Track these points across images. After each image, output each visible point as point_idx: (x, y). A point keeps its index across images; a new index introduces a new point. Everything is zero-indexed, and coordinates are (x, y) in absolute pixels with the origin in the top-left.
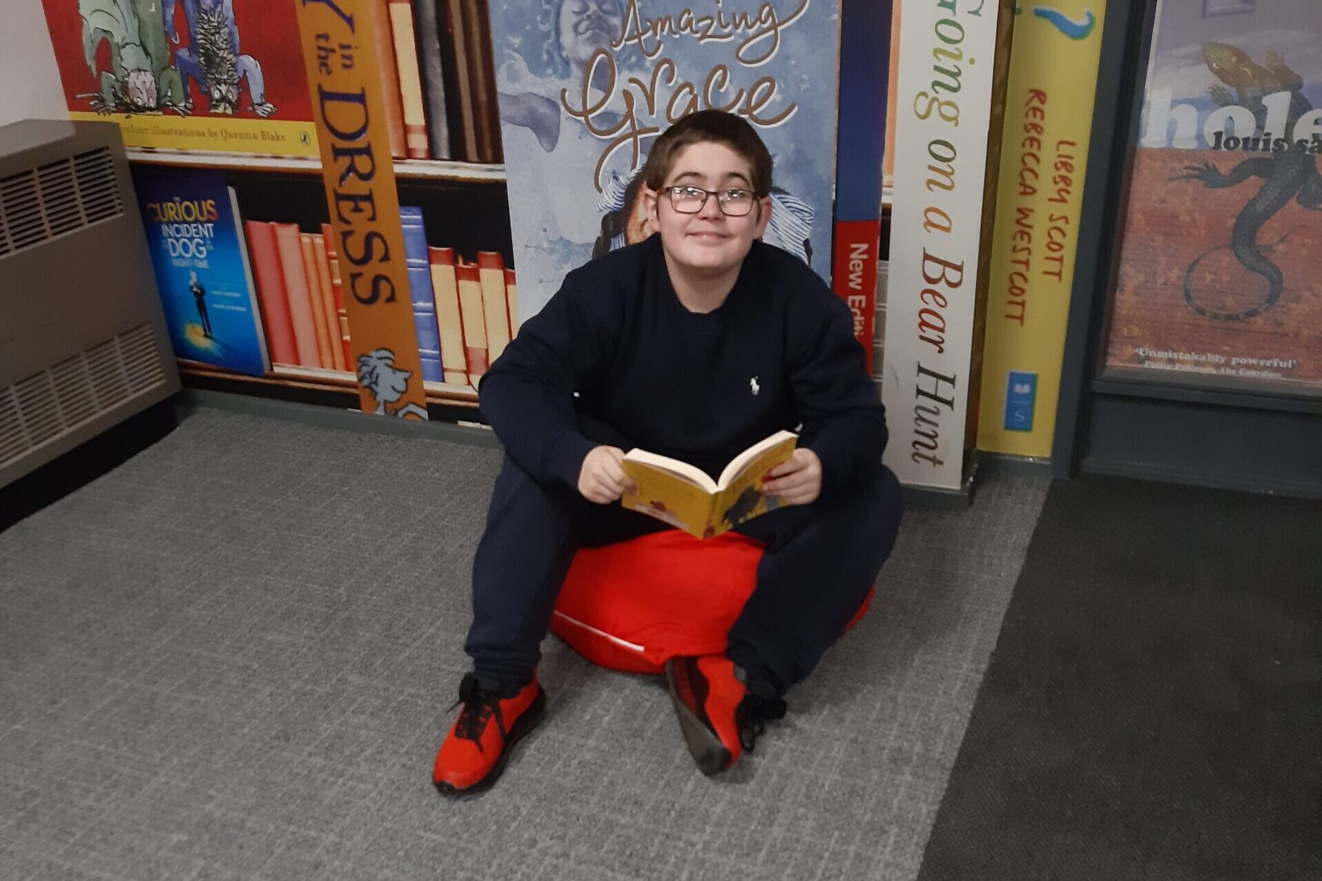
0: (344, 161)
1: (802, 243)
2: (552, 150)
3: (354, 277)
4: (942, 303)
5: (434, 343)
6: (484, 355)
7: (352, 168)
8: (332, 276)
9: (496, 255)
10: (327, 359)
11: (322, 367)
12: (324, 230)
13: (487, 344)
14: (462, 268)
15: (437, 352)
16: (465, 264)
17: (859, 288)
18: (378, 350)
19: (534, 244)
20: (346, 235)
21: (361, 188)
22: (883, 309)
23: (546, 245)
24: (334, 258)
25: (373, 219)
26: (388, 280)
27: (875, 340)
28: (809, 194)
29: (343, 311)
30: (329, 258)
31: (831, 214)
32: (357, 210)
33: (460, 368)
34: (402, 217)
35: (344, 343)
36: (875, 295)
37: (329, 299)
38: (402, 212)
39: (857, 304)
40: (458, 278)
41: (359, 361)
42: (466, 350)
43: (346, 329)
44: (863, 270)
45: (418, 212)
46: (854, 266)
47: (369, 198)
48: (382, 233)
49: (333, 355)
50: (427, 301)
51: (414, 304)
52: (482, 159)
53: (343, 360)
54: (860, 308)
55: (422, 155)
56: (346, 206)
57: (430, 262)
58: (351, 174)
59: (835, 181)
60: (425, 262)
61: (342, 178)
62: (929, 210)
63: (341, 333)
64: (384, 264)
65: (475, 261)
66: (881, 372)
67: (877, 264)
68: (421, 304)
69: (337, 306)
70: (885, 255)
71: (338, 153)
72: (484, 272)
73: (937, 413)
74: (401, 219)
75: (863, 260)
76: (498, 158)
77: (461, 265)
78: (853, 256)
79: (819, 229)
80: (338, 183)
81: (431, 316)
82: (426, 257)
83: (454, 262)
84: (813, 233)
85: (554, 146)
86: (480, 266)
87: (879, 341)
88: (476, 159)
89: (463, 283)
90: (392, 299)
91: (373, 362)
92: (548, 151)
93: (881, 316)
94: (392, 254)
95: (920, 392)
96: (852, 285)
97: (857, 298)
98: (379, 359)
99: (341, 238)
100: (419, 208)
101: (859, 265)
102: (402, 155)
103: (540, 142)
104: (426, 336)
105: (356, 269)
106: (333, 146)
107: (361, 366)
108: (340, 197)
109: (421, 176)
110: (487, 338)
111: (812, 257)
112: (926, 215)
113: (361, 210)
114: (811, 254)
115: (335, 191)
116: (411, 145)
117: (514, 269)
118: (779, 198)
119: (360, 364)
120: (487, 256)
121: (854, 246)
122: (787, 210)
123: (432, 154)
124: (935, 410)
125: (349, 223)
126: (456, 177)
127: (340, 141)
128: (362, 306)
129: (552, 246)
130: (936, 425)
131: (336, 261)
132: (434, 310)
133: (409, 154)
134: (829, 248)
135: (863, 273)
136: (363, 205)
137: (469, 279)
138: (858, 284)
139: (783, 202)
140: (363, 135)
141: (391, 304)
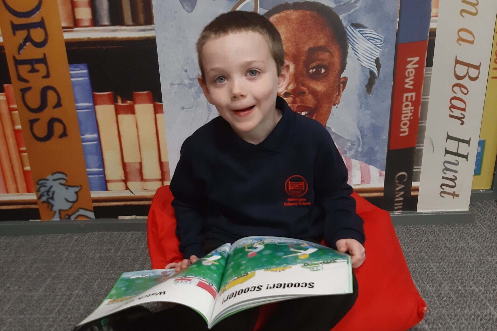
0: (22, 34)
1: (374, 61)
2: (192, 11)
3: (32, 122)
4: (465, 91)
5: (99, 163)
6: (138, 166)
7: (28, 39)
8: (13, 123)
9: (147, 93)
10: (11, 186)
11: (8, 192)
12: (6, 90)
13: (141, 158)
14: (121, 106)
15: (101, 169)
16: (122, 102)
17: (411, 87)
18: (53, 174)
19: (178, 82)
20: (24, 91)
21: (37, 53)
22: (427, 100)
23: (187, 82)
24: (15, 110)
25: (47, 76)
26: (60, 121)
27: (420, 122)
28: (380, 27)
29: (24, 149)
30: (11, 110)
31: (395, 38)
32: (33, 71)
33: (120, 179)
34: (71, 72)
35: (25, 173)
36: (422, 91)
37: (12, 141)
38: (71, 69)
39: (409, 99)
40: (117, 113)
41: (37, 184)
42: (124, 165)
43: (26, 161)
44: (415, 75)
45: (84, 68)
46: (409, 73)
47: (43, 61)
48: (54, 86)
49: (16, 182)
50: (93, 133)
51: (82, 137)
52: (136, 22)
53: (24, 185)
54: (411, 101)
55: (87, 23)
56: (24, 70)
57: (95, 104)
58: (27, 44)
59: (398, 16)
60: (91, 104)
61: (21, 47)
62: (460, 30)
63: (23, 166)
64: (57, 110)
65: (132, 99)
66: (423, 143)
67: (424, 70)
68: (88, 136)
69: (18, 145)
70: (430, 64)
71: (16, 28)
72: (138, 107)
73: (457, 164)
74: (71, 74)
75: (415, 69)
76: (149, 20)
77: (120, 103)
78: (409, 66)
79: (386, 50)
80: (17, 51)
81: (96, 144)
82: (91, 100)
83: (114, 102)
84: (383, 54)
85: (194, 8)
86: (135, 103)
87: (423, 121)
88: (131, 23)
89: (122, 117)
90: (64, 134)
91: (49, 183)
92: (188, 12)
93: (425, 105)
94: (63, 102)
95: (447, 152)
96: (407, 86)
97: (409, 95)
98: (55, 180)
99: (21, 93)
100: (85, 64)
101: (412, 72)
102: (71, 25)
103: (183, 5)
104: (92, 159)
105: (33, 116)
106: (12, 23)
107: (39, 188)
108: (18, 62)
109: (86, 39)
110: (140, 154)
111: (381, 69)
112: (458, 33)
113: (37, 71)
114: (380, 68)
115: (14, 57)
116: (78, 16)
117: (161, 102)
118: (359, 31)
119: (38, 186)
120: (141, 94)
121: (409, 59)
122: (364, 39)
123: (95, 22)
124: (457, 162)
125: (26, 81)
126: (115, 38)
127: (17, 18)
128: (39, 143)
129: (191, 82)
130: (456, 172)
131: (17, 112)
132: (99, 139)
133: (76, 23)
134: (392, 63)
135: (415, 77)
136: (39, 66)
137: (127, 113)
138: (410, 85)
139: (362, 34)
140: (38, 12)
141: (64, 139)
